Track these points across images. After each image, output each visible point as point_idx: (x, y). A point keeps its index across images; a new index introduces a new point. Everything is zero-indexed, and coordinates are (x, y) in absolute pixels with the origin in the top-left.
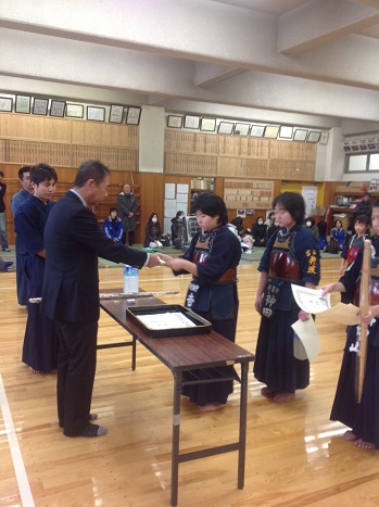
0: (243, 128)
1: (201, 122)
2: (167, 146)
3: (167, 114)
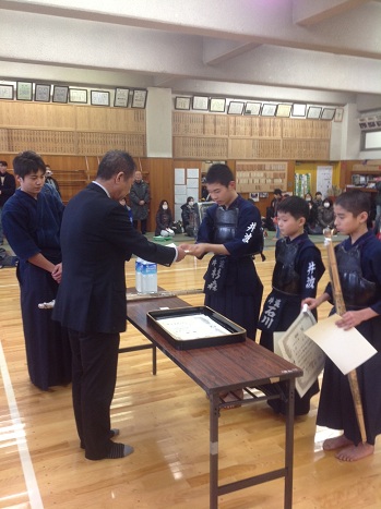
0: (253, 107)
1: (209, 102)
2: (175, 129)
3: (174, 96)
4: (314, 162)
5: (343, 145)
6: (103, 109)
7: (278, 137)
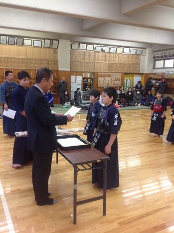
0: (106, 49)
1: (87, 46)
2: (71, 58)
3: (71, 43)
4: (133, 74)
5: (146, 66)
6: (39, 49)
7: (117, 62)
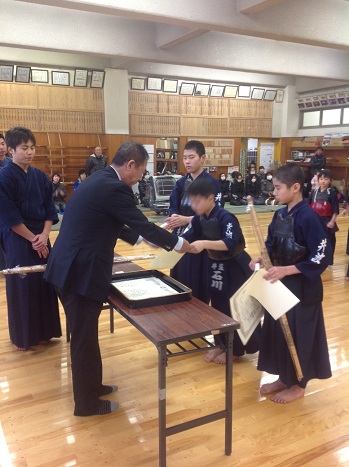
0: (203, 89)
1: (163, 83)
2: (131, 107)
3: (130, 77)
5: (284, 124)
6: (63, 89)
7: (225, 116)
